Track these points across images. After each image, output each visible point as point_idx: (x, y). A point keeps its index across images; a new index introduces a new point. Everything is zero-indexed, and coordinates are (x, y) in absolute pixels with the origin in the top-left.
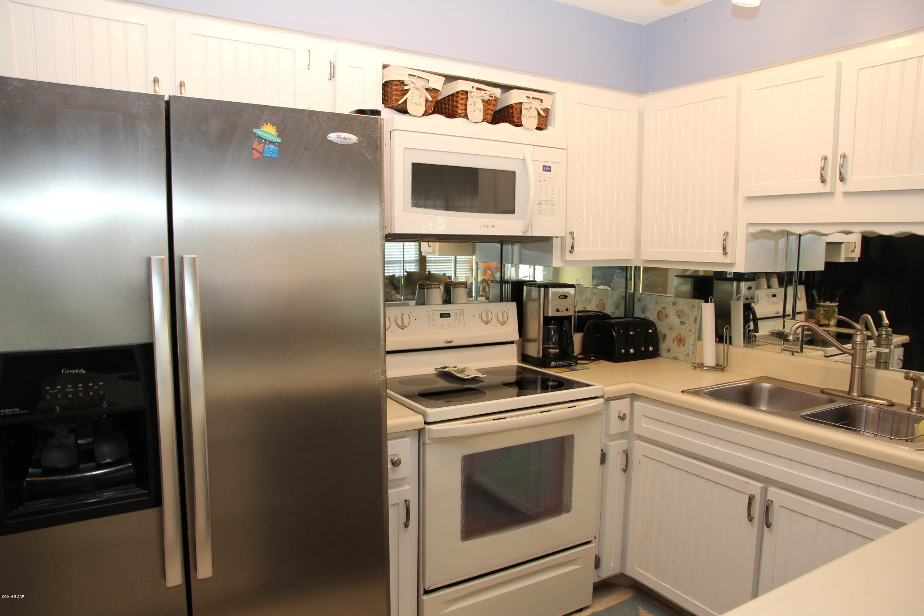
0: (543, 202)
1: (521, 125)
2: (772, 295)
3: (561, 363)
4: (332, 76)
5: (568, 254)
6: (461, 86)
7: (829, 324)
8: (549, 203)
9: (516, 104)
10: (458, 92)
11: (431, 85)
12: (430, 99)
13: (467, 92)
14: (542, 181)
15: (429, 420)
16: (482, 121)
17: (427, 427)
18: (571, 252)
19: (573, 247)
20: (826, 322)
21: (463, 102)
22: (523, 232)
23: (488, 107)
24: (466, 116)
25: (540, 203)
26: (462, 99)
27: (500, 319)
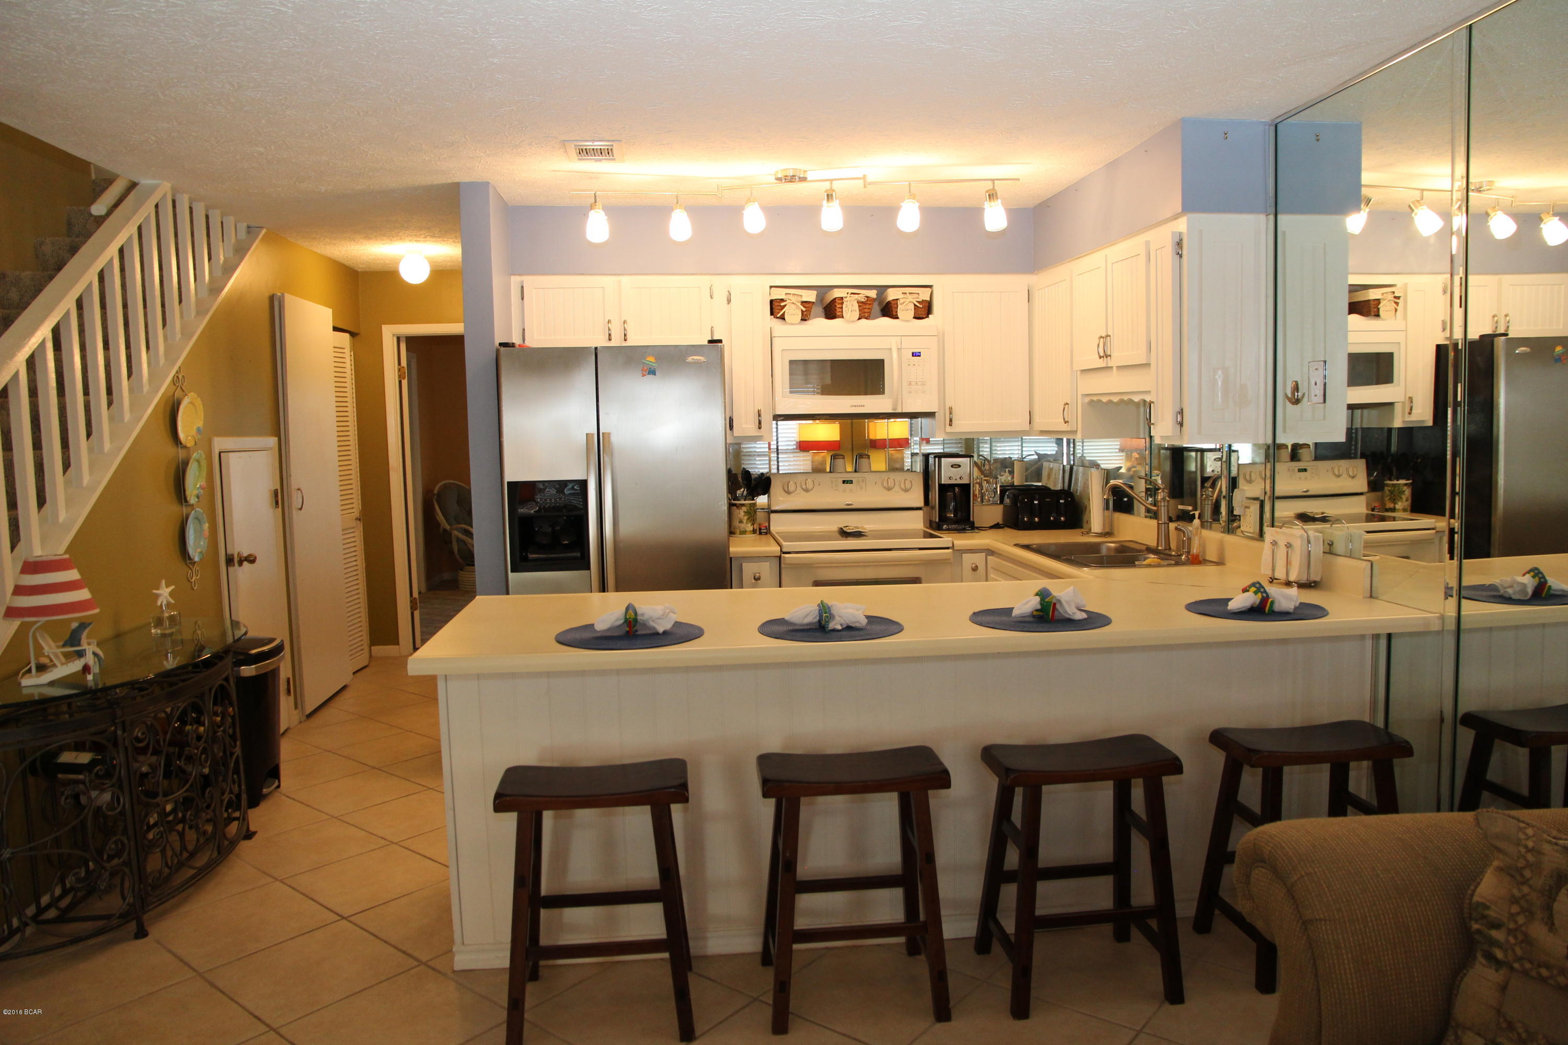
0: (913, 383)
1: (898, 318)
2: (1299, 469)
3: (954, 526)
4: (729, 301)
5: (948, 427)
6: (837, 293)
7: (1395, 507)
8: (919, 383)
9: (893, 300)
10: (835, 298)
11: (805, 299)
12: (804, 309)
13: (842, 298)
14: (912, 365)
15: (784, 550)
16: (859, 319)
17: (783, 555)
18: (950, 425)
19: (951, 420)
20: (1392, 506)
21: (840, 306)
22: (893, 409)
23: (865, 307)
24: (843, 317)
25: (910, 384)
26: (839, 304)
27: (903, 486)
